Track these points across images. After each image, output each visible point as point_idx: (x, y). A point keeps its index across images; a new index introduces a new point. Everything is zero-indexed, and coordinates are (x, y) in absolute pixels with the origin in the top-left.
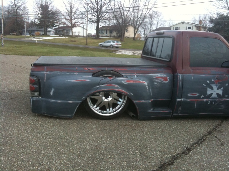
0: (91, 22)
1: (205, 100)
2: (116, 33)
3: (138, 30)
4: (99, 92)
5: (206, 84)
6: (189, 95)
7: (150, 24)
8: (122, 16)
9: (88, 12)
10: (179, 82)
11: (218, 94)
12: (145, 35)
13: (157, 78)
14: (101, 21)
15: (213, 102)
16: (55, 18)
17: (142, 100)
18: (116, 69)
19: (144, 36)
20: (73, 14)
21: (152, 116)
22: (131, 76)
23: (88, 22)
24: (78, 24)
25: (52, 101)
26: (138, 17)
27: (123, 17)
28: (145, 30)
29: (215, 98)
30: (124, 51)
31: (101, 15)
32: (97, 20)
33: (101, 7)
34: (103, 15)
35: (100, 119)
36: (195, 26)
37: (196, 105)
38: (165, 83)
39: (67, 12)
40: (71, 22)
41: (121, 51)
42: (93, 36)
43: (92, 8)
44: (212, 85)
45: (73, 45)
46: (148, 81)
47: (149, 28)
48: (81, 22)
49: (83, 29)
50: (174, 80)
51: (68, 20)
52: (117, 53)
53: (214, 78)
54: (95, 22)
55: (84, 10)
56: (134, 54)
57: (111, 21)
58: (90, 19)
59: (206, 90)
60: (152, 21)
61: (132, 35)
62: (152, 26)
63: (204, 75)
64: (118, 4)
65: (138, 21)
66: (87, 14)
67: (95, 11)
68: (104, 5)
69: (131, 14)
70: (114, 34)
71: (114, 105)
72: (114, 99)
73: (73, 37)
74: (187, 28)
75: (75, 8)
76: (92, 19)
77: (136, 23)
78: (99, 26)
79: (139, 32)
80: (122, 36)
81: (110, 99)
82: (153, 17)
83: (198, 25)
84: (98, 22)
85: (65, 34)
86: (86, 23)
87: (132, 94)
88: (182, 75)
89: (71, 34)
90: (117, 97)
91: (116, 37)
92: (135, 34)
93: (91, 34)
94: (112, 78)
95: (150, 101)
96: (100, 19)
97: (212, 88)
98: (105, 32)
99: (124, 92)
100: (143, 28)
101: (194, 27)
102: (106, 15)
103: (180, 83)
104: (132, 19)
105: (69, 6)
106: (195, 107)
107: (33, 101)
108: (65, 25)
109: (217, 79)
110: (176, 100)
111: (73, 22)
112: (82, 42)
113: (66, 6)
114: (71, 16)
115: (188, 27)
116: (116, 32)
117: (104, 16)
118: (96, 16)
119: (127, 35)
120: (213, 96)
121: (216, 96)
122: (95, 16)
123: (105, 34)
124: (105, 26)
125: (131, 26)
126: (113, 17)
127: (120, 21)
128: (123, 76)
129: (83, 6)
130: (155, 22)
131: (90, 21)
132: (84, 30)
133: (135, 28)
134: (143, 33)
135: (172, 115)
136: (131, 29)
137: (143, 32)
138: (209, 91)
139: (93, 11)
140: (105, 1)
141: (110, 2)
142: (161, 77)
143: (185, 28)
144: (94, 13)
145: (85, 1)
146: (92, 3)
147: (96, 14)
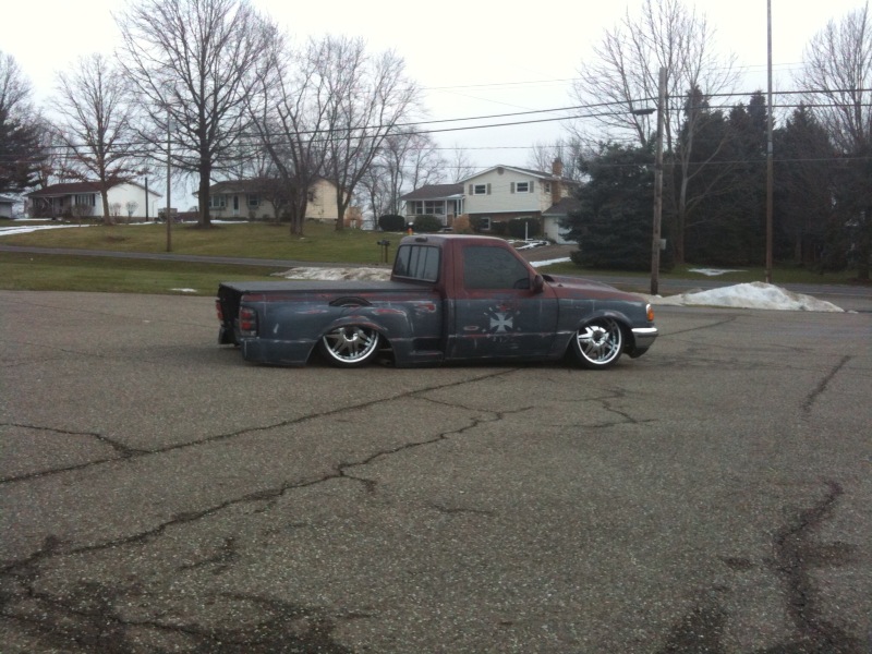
0: (180, 170)
1: (488, 335)
2: (274, 207)
3: (350, 193)
4: (339, 328)
5: (488, 311)
6: (466, 329)
7: (392, 171)
10: (450, 310)
11: (506, 327)
12: (375, 211)
13: (420, 306)
14: (216, 164)
15: (501, 339)
17: (400, 337)
19: (371, 213)
20: (109, 134)
22: (383, 304)
24: (129, 174)
25: (276, 341)
26: (348, 149)
27: (297, 151)
28: (373, 194)
29: (501, 332)
30: (312, 269)
31: (217, 144)
32: (201, 160)
33: (215, 116)
34: (222, 144)
35: (343, 368)
36: (541, 180)
37: (476, 343)
38: (431, 314)
39: (85, 132)
40: (103, 170)
41: (302, 271)
42: (186, 216)
43: (182, 119)
44: (496, 314)
46: (407, 312)
47: (390, 185)
48: (140, 168)
49: (143, 192)
50: (443, 308)
51: (90, 159)
52: (289, 275)
53: (498, 303)
54: (194, 170)
56: (348, 277)
58: (176, 157)
59: (488, 322)
60: (398, 162)
61: (331, 212)
62: (399, 180)
63: (484, 301)
64: (277, 106)
65: (350, 163)
66: (169, 142)
67: (192, 130)
68: (224, 110)
69: (326, 142)
70: (266, 209)
72: (361, 338)
73: (110, 224)
74: (516, 187)
75: (115, 119)
76: (184, 160)
77: (345, 172)
78: (211, 181)
79: (354, 201)
80: (298, 217)
82: (402, 147)
83: (550, 178)
84: (204, 168)
85: (74, 214)
87: (386, 329)
88: (454, 300)
89: (100, 211)
91: (272, 220)
92: (341, 208)
93: (175, 210)
94: (358, 308)
95: (411, 340)
96: (213, 157)
97: (497, 319)
98: (231, 203)
99: (374, 327)
100: (367, 186)
101: (537, 184)
102: (236, 145)
105: (93, 111)
106: (476, 347)
109: (503, 304)
110: (447, 337)
111: (111, 167)
112: (148, 241)
113: (79, 110)
114: (101, 149)
115: (519, 185)
116: (272, 201)
117: (228, 146)
118: (198, 146)
119: (312, 211)
120: (499, 329)
121: (504, 330)
122: (191, 148)
123: (230, 211)
125: (326, 182)
127: (290, 165)
128: (371, 305)
129: (148, 114)
130: (408, 165)
131: (176, 166)
132: (150, 195)
133: (341, 189)
135: (443, 360)
136: (326, 193)
137: (369, 202)
138: (493, 323)
139: (184, 129)
140: (229, 93)
141: (246, 98)
142: (425, 304)
143: (509, 188)
144: (190, 136)
145: (154, 94)
146: (181, 102)
147: (195, 141)
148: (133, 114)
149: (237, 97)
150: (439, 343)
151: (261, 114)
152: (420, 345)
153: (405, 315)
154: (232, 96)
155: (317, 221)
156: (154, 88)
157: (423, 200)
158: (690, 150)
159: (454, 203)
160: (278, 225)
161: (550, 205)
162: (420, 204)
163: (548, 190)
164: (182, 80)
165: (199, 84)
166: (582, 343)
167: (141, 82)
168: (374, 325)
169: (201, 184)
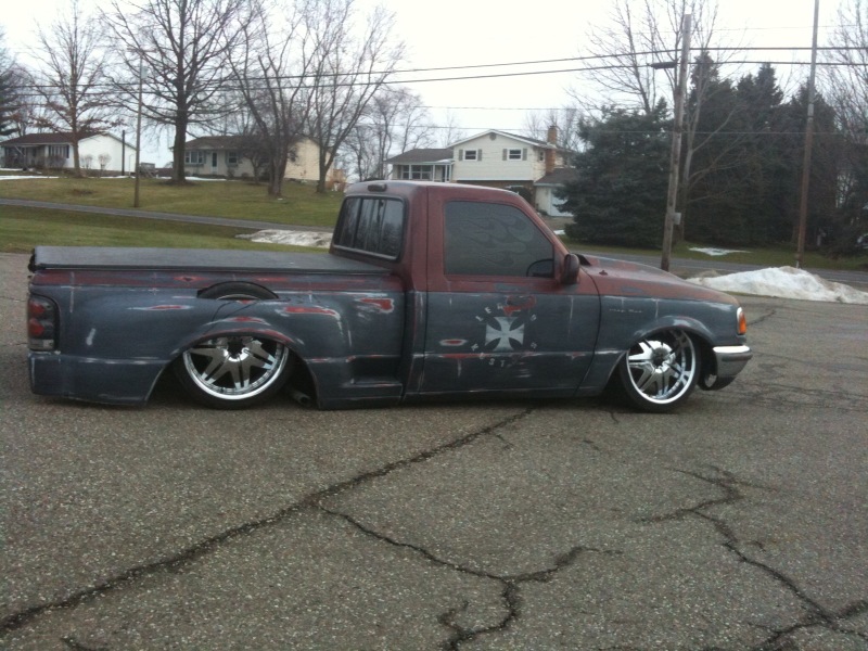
0: (155, 122)
1: (482, 355)
2: (254, 165)
3: (334, 154)
4: (215, 338)
5: (484, 315)
6: (444, 343)
7: (380, 134)
8: (274, 100)
9: (142, 81)
10: (416, 310)
11: (512, 342)
12: (361, 175)
13: (366, 302)
14: (193, 117)
15: (503, 361)
16: (7, 101)
17: (325, 356)
18: (260, 279)
19: (357, 176)
20: (83, 81)
21: (353, 399)
22: (299, 296)
23: (144, 122)
24: (102, 124)
25: (91, 360)
26: (333, 106)
27: (279, 105)
28: (360, 158)
29: (505, 350)
30: (282, 232)
31: (195, 96)
32: (178, 112)
33: (195, 66)
34: (200, 96)
35: (218, 409)
36: (535, 148)
37: (460, 368)
38: (384, 315)
39: (58, 79)
40: (74, 119)
41: (271, 234)
42: (163, 172)
43: (159, 68)
44: (497, 318)
45: (80, 208)
46: (341, 311)
47: (377, 148)
48: (114, 119)
49: (120, 145)
50: (406, 305)
51: (62, 108)
52: (255, 238)
53: (502, 301)
54: (169, 122)
55: (127, 75)
56: (320, 243)
57: (230, 118)
58: (149, 108)
59: (483, 332)
60: (387, 125)
61: (313, 174)
62: (388, 143)
63: (477, 295)
64: (260, 59)
65: (335, 123)
66: (141, 91)
67: (170, 80)
68: (205, 59)
69: (310, 97)
70: (246, 167)
71: (255, 373)
72: (256, 356)
73: (80, 177)
74: (508, 154)
75: (91, 66)
76: (160, 111)
77: (329, 131)
78: (187, 135)
79: (341, 164)
80: (277, 176)
81: (243, 356)
82: (392, 110)
83: (544, 146)
84: (181, 121)
85: (47, 165)
86: (135, 123)
87: (302, 342)
88: (425, 293)
89: (70, 163)
90: (262, 353)
91: (252, 179)
92: (323, 169)
93: (153, 165)
94: (250, 302)
95: (347, 361)
96: (190, 109)
97: (497, 327)
98: (209, 159)
99: (279, 338)
100: (354, 148)
101: (530, 151)
102: (216, 98)
103: (420, 315)
104: (313, 113)
105: (67, 57)
106: (459, 374)
107: (37, 362)
108: (46, 130)
109: (509, 303)
110: (411, 357)
111: (83, 116)
112: (116, 195)
113: (53, 55)
114: (74, 97)
115: (512, 152)
116: (251, 159)
117: (207, 98)
118: (175, 97)
119: (292, 171)
120: (501, 345)
121: (508, 346)
122: (168, 99)
123: (208, 168)
124: (208, 134)
125: (309, 141)
126: (241, 105)
127: (269, 120)
128: (276, 297)
129: (122, 61)
130: (397, 129)
131: (149, 117)
132: (127, 148)
133: (323, 148)
134: (353, 167)
135: (403, 395)
136: (309, 153)
137: (356, 165)
138: (491, 335)
139: (160, 79)
140: (210, 42)
141: (228, 47)
142: (375, 298)
143: (501, 154)
144: (166, 86)
145: (130, 40)
146: (159, 49)
147: (172, 92)
148: (109, 62)
149: (218, 48)
150: (396, 366)
151: (243, 67)
152: (363, 368)
153: (337, 316)
154: (213, 46)
155: (299, 182)
156: (131, 34)
157: (410, 165)
158: (697, 120)
159: (442, 168)
160: (258, 185)
161: (544, 173)
162: (406, 168)
163: (541, 159)
164: (161, 27)
165: (179, 31)
166: (633, 369)
167: (117, 27)
168: (280, 334)
169: (176, 137)
